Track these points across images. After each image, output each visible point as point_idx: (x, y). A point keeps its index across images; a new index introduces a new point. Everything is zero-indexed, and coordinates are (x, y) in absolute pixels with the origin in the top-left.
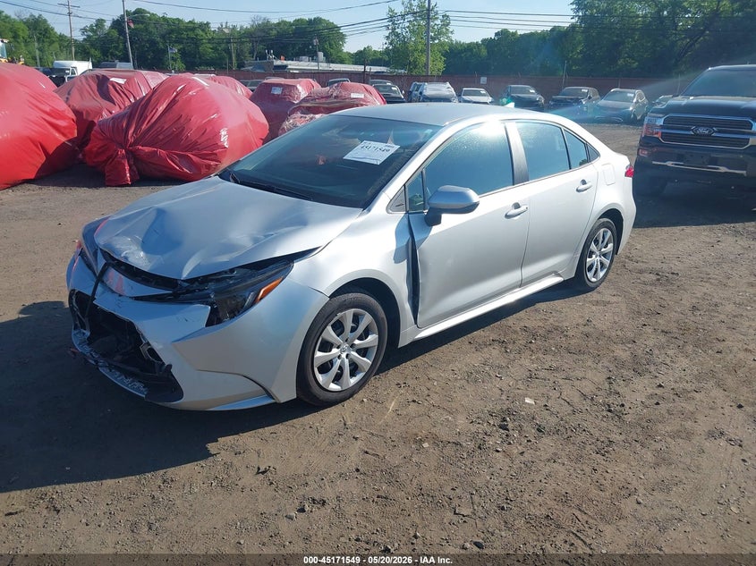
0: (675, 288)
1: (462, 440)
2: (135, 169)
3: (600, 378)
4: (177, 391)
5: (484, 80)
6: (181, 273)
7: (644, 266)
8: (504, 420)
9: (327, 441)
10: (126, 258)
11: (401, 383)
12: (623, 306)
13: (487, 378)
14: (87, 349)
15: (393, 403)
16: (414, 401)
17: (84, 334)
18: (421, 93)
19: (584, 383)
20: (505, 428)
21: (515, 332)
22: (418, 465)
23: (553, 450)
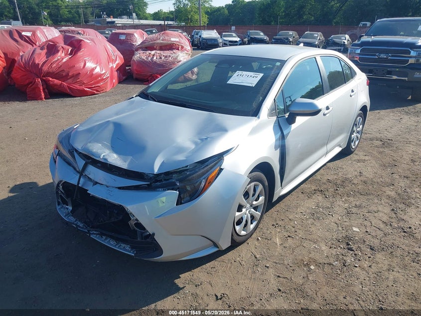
0: (395, 148)
1: (332, 260)
2: (47, 91)
3: (387, 210)
4: (158, 250)
5: (233, 28)
6: (153, 169)
7: (371, 136)
8: (348, 244)
9: (250, 271)
10: (106, 160)
11: (275, 224)
12: (374, 162)
13: (324, 216)
14: (72, 219)
15: (277, 239)
16: (289, 236)
17: (67, 209)
18: (200, 36)
19: (381, 214)
20: (351, 249)
21: (325, 184)
22: (314, 282)
23: (386, 262)
